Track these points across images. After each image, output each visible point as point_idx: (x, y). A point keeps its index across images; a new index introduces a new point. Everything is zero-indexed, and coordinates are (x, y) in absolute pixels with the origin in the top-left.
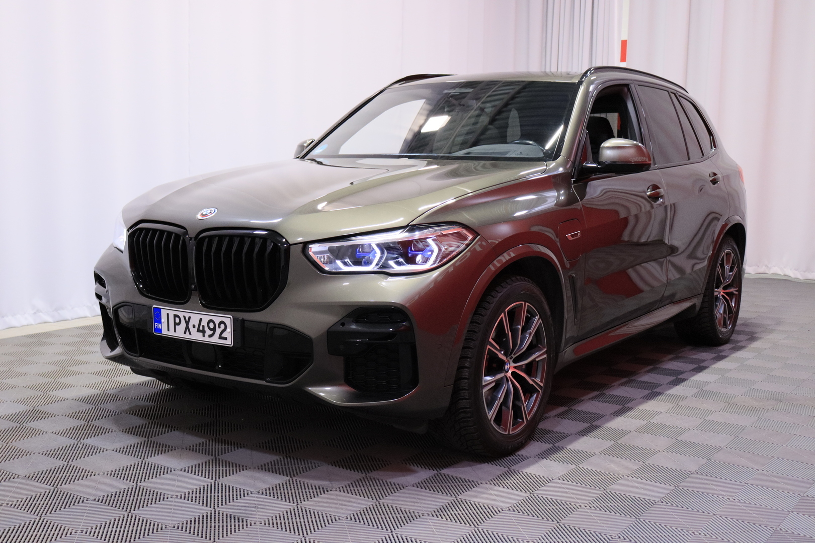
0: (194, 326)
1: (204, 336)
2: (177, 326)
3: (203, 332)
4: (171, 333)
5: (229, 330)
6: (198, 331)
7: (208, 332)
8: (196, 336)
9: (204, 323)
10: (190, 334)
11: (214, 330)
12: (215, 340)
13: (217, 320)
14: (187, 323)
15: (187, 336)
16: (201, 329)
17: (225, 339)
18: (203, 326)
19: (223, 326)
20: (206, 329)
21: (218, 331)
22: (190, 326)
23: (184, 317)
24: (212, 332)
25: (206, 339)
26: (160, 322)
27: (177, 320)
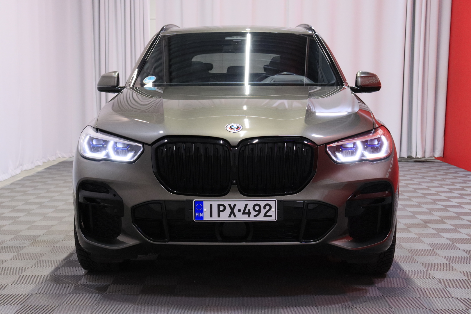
0: (239, 211)
1: (249, 216)
2: (221, 213)
3: (249, 214)
4: (215, 218)
5: (273, 209)
6: (244, 213)
7: (253, 213)
8: (241, 217)
9: (250, 207)
10: (235, 216)
11: (259, 211)
12: (261, 218)
13: (262, 204)
14: (232, 209)
15: (232, 218)
16: (247, 211)
17: (270, 216)
18: (249, 210)
19: (268, 208)
20: (252, 211)
21: (263, 212)
22: (236, 211)
23: (230, 205)
24: (258, 213)
25: (252, 218)
26: (202, 211)
27: (222, 208)
